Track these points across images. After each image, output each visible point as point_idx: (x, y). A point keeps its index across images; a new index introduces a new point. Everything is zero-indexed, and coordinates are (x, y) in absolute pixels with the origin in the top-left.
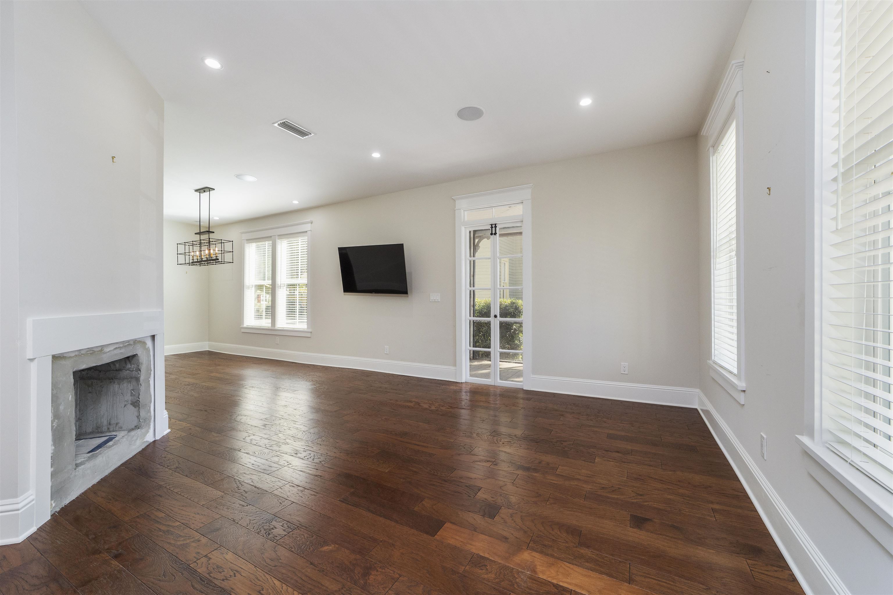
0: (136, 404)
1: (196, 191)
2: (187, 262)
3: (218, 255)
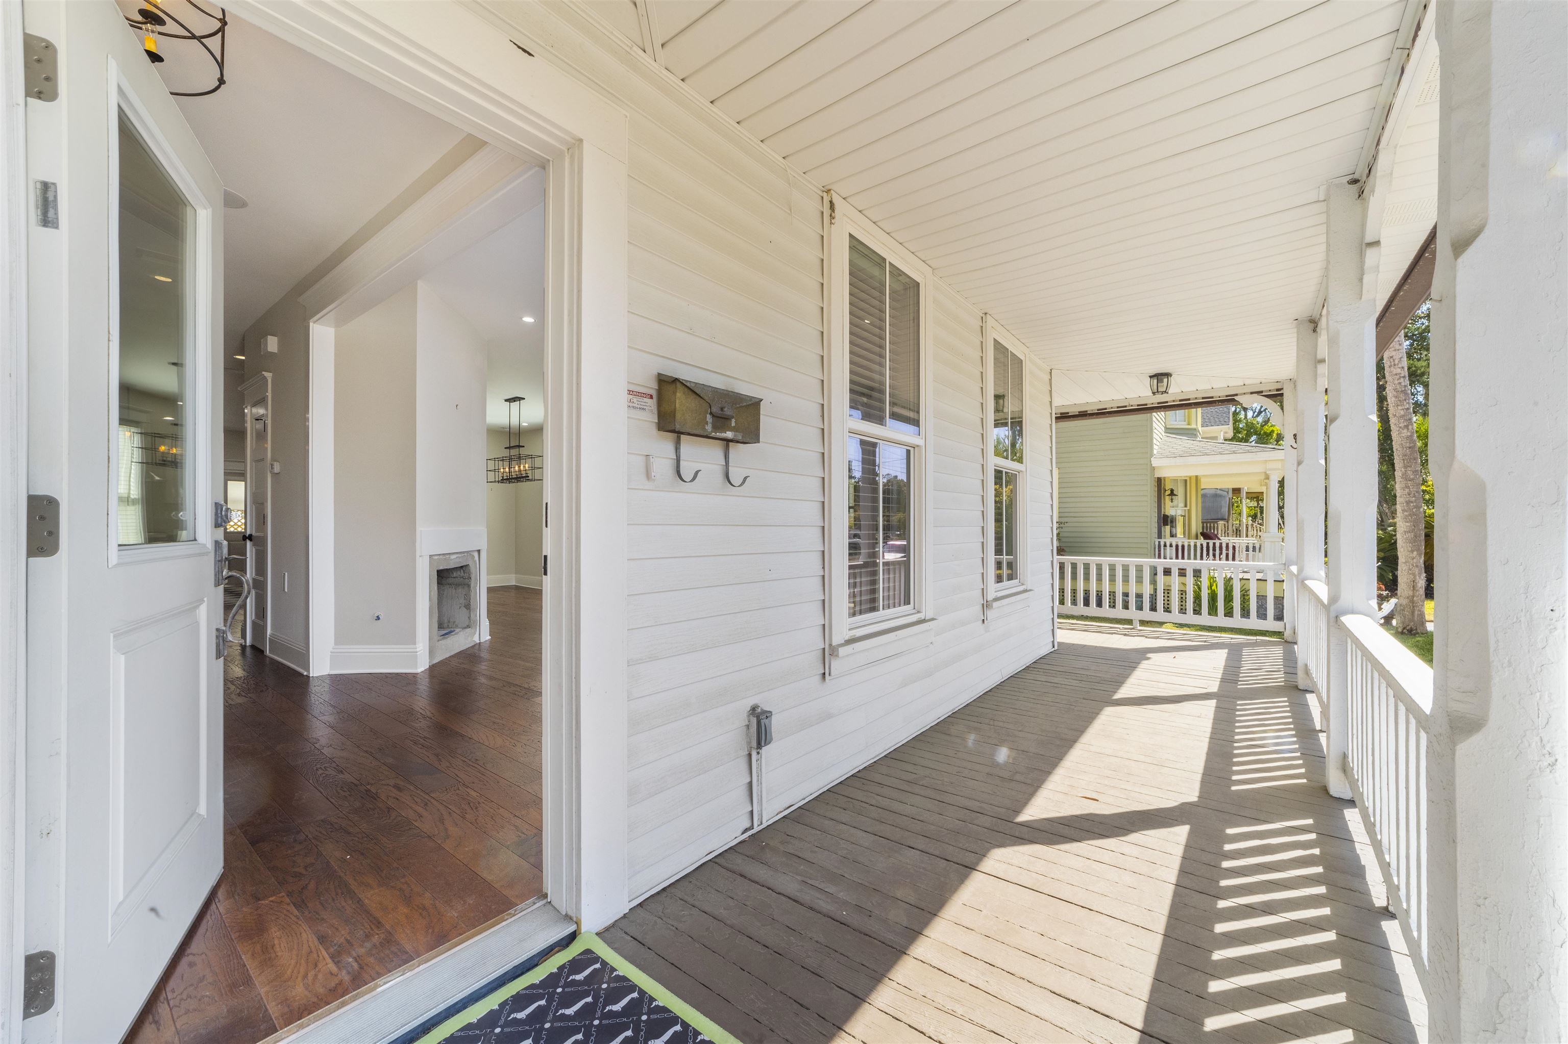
0: (468, 607)
1: (506, 400)
2: (497, 480)
3: (528, 472)
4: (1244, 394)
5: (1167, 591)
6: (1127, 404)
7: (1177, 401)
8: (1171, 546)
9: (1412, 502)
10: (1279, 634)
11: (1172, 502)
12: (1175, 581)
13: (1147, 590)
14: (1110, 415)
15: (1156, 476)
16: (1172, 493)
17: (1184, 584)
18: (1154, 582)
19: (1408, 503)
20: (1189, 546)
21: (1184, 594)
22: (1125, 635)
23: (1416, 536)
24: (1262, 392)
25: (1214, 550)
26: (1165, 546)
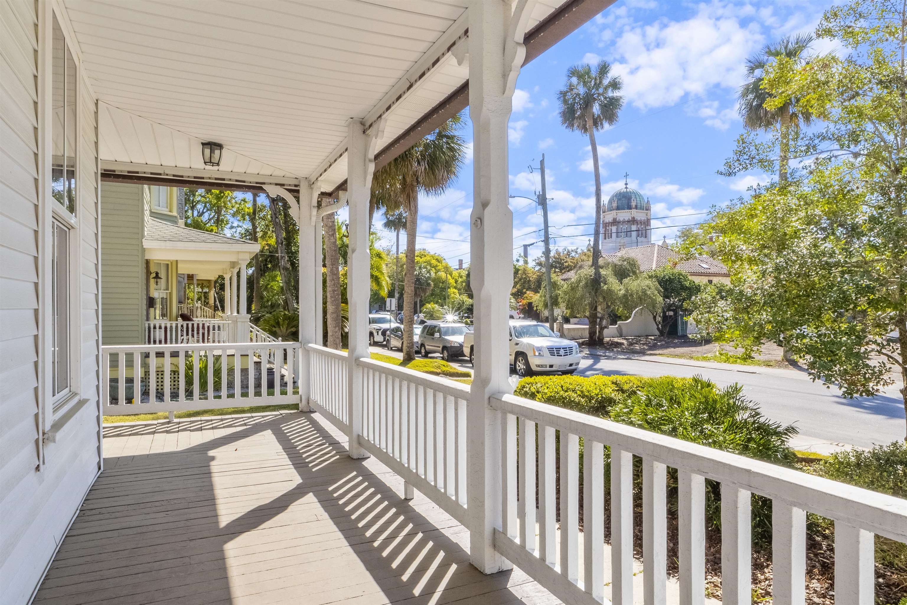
4: (271, 184)
5: (160, 373)
6: (162, 172)
7: (213, 179)
8: (160, 328)
9: (336, 291)
10: (295, 406)
11: (157, 285)
12: (167, 362)
13: (138, 373)
14: (138, 181)
15: (146, 258)
16: (157, 277)
17: (177, 366)
18: (145, 366)
19: (334, 291)
20: (171, 327)
21: (177, 374)
22: (167, 432)
23: (337, 316)
24: (283, 185)
25: (193, 330)
26: (155, 328)
